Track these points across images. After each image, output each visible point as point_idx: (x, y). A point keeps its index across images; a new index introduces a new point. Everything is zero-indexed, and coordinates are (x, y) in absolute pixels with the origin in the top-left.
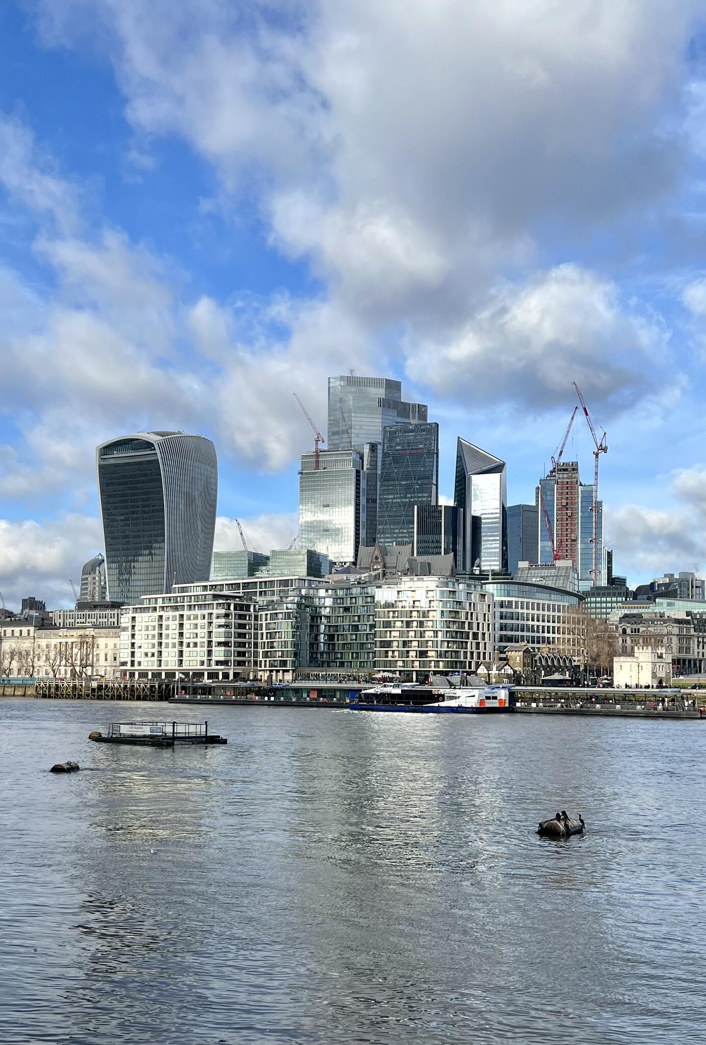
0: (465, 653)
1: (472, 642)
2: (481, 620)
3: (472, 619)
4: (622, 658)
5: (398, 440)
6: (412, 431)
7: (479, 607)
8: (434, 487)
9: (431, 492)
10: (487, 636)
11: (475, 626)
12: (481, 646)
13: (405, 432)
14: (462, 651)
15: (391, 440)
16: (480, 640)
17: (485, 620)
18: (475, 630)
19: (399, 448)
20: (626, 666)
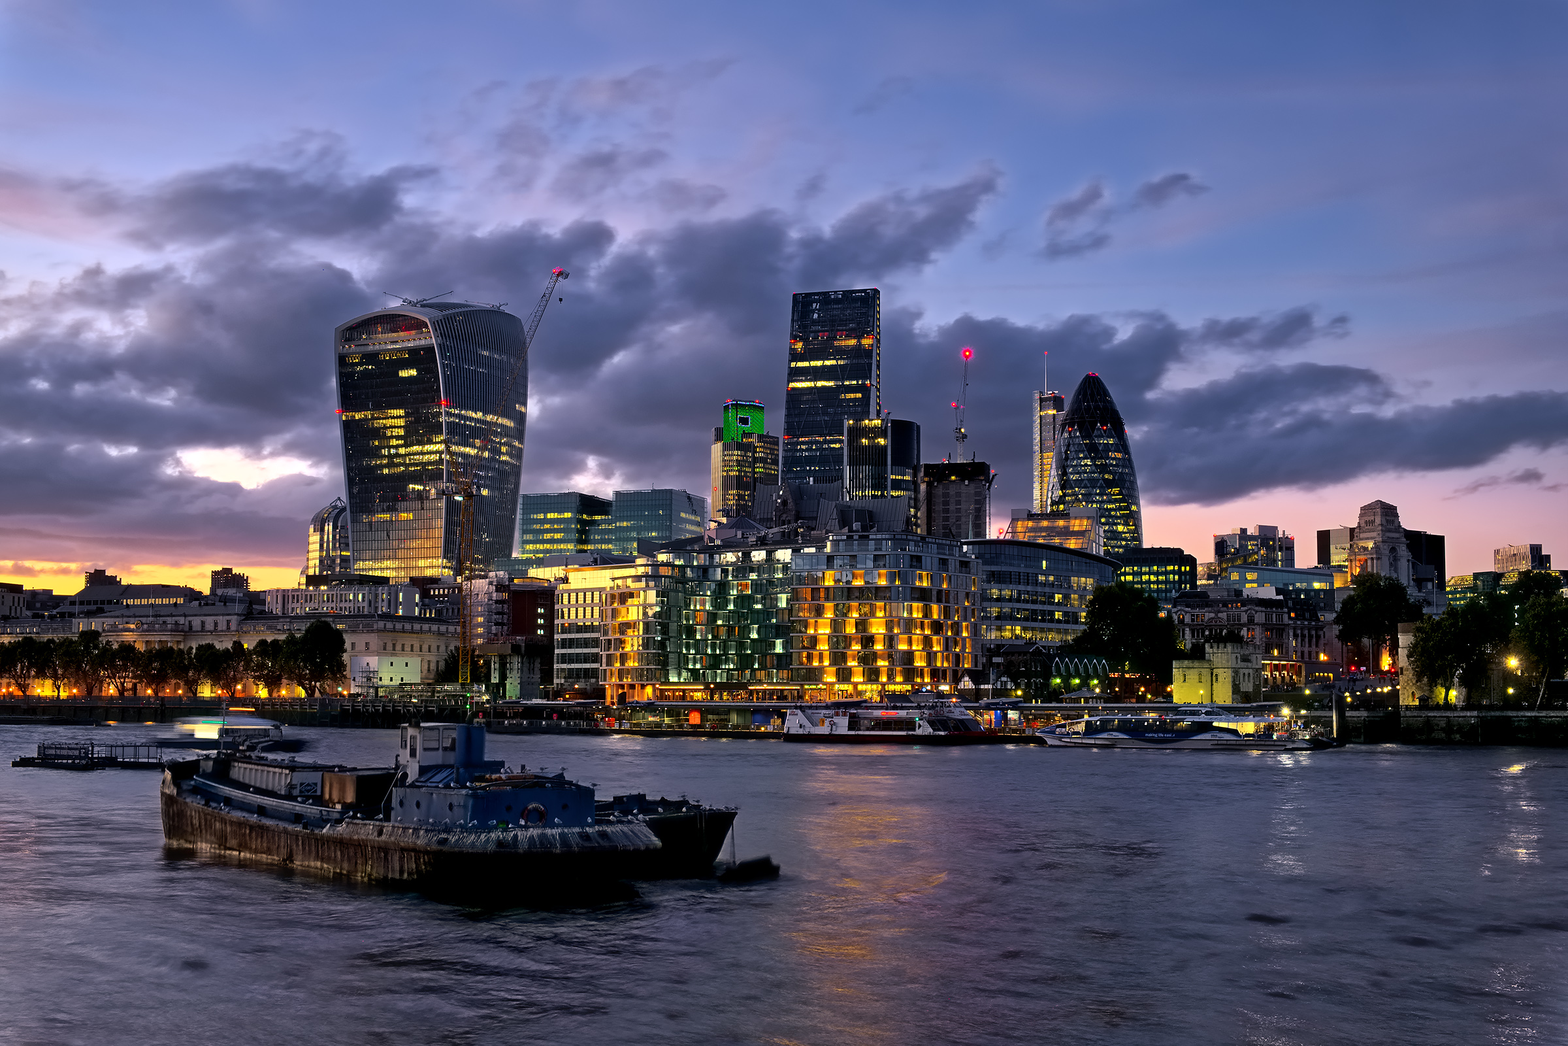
0: (937, 656)
1: (947, 639)
4: (1187, 663)
5: (816, 316)
6: (837, 301)
8: (874, 390)
9: (869, 398)
12: (963, 644)
13: (827, 303)
14: (932, 652)
15: (804, 315)
19: (817, 328)
20: (1193, 675)
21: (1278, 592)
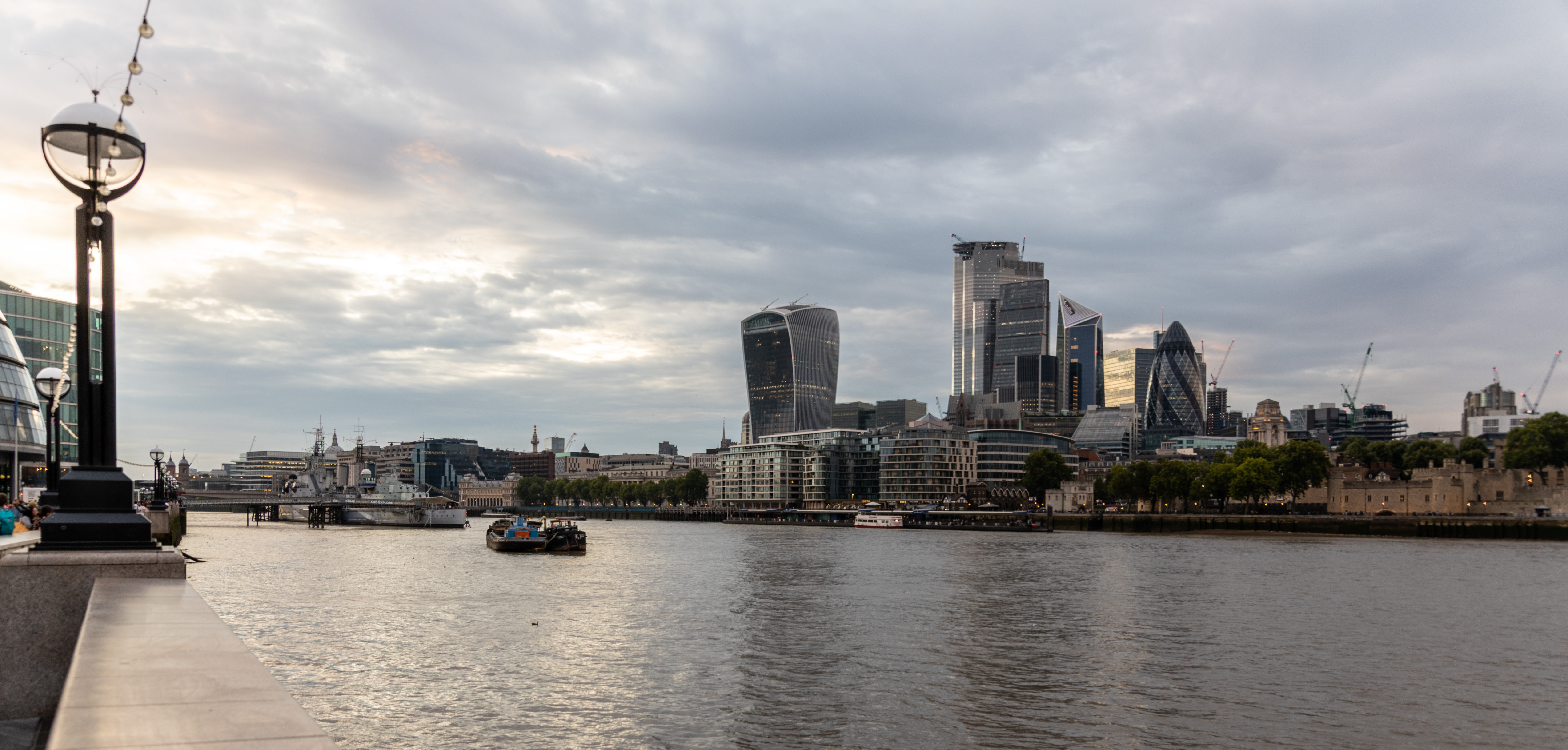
0: (949, 488)
1: (955, 479)
2: (964, 461)
3: (955, 461)
4: (1050, 491)
5: (1013, 296)
6: (1024, 288)
7: (963, 452)
8: (1044, 338)
9: (1041, 342)
10: (970, 474)
11: (958, 467)
12: (965, 481)
13: (1019, 289)
14: (946, 486)
15: (1007, 296)
16: (963, 477)
17: (967, 461)
18: (958, 469)
19: (1013, 303)
20: (1053, 497)
21: (1195, 451)
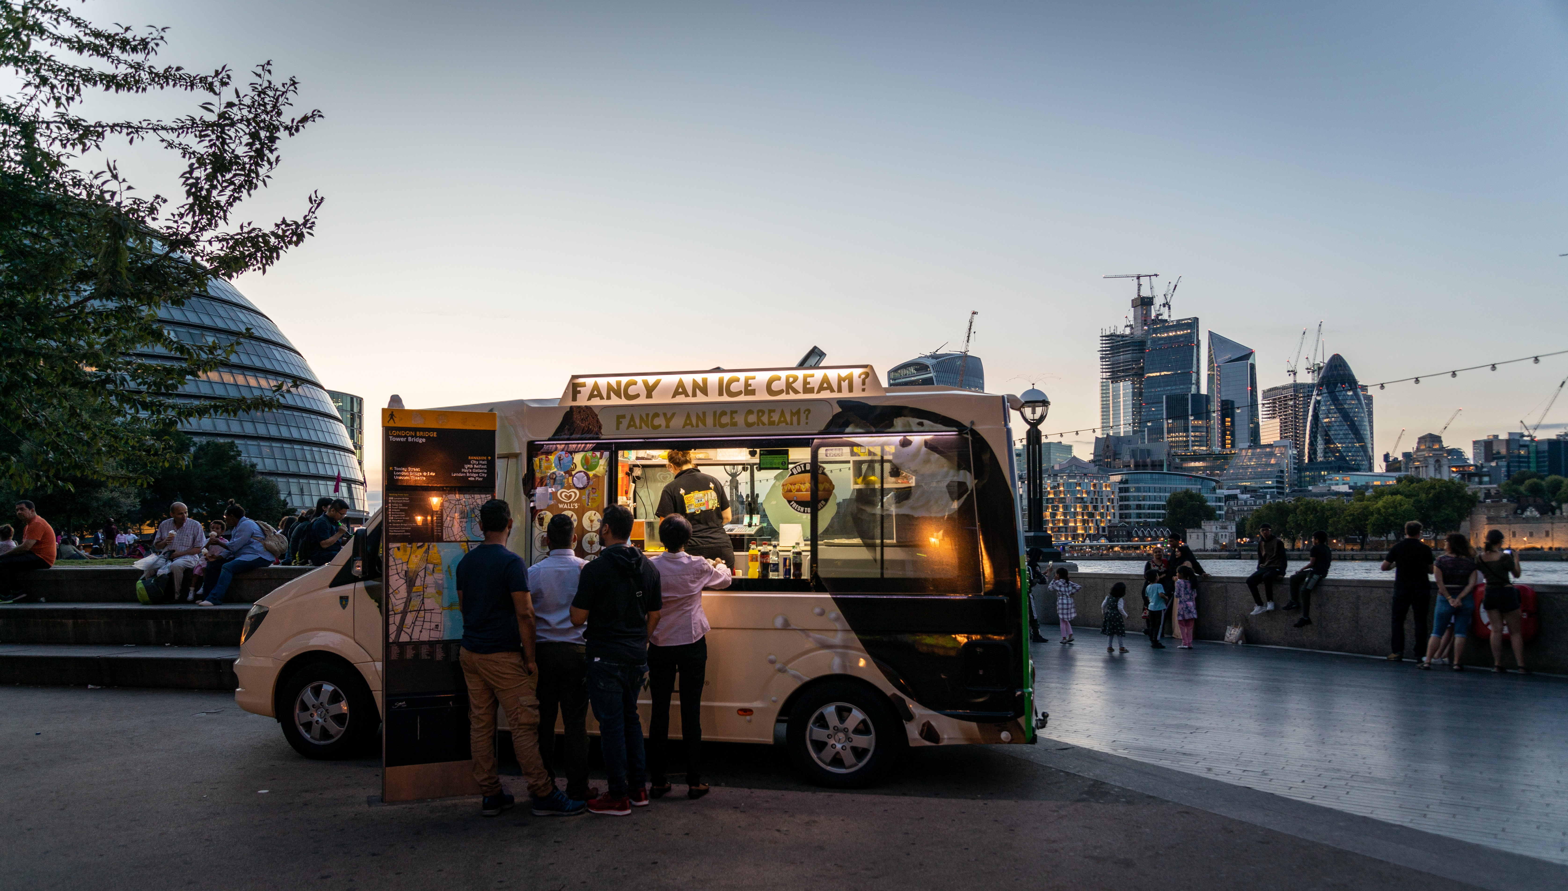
0: (1091, 529)
1: (1097, 520)
2: (1106, 503)
4: (1191, 530)
5: (1161, 335)
6: (1173, 326)
7: (1105, 493)
8: (1194, 376)
9: (1191, 380)
10: (1112, 515)
11: (1100, 508)
12: (1107, 522)
13: (1167, 328)
14: (1088, 526)
15: (1155, 335)
16: (1105, 518)
17: (1110, 503)
18: (1101, 511)
19: (1161, 342)
20: (1194, 536)
21: (1350, 488)
